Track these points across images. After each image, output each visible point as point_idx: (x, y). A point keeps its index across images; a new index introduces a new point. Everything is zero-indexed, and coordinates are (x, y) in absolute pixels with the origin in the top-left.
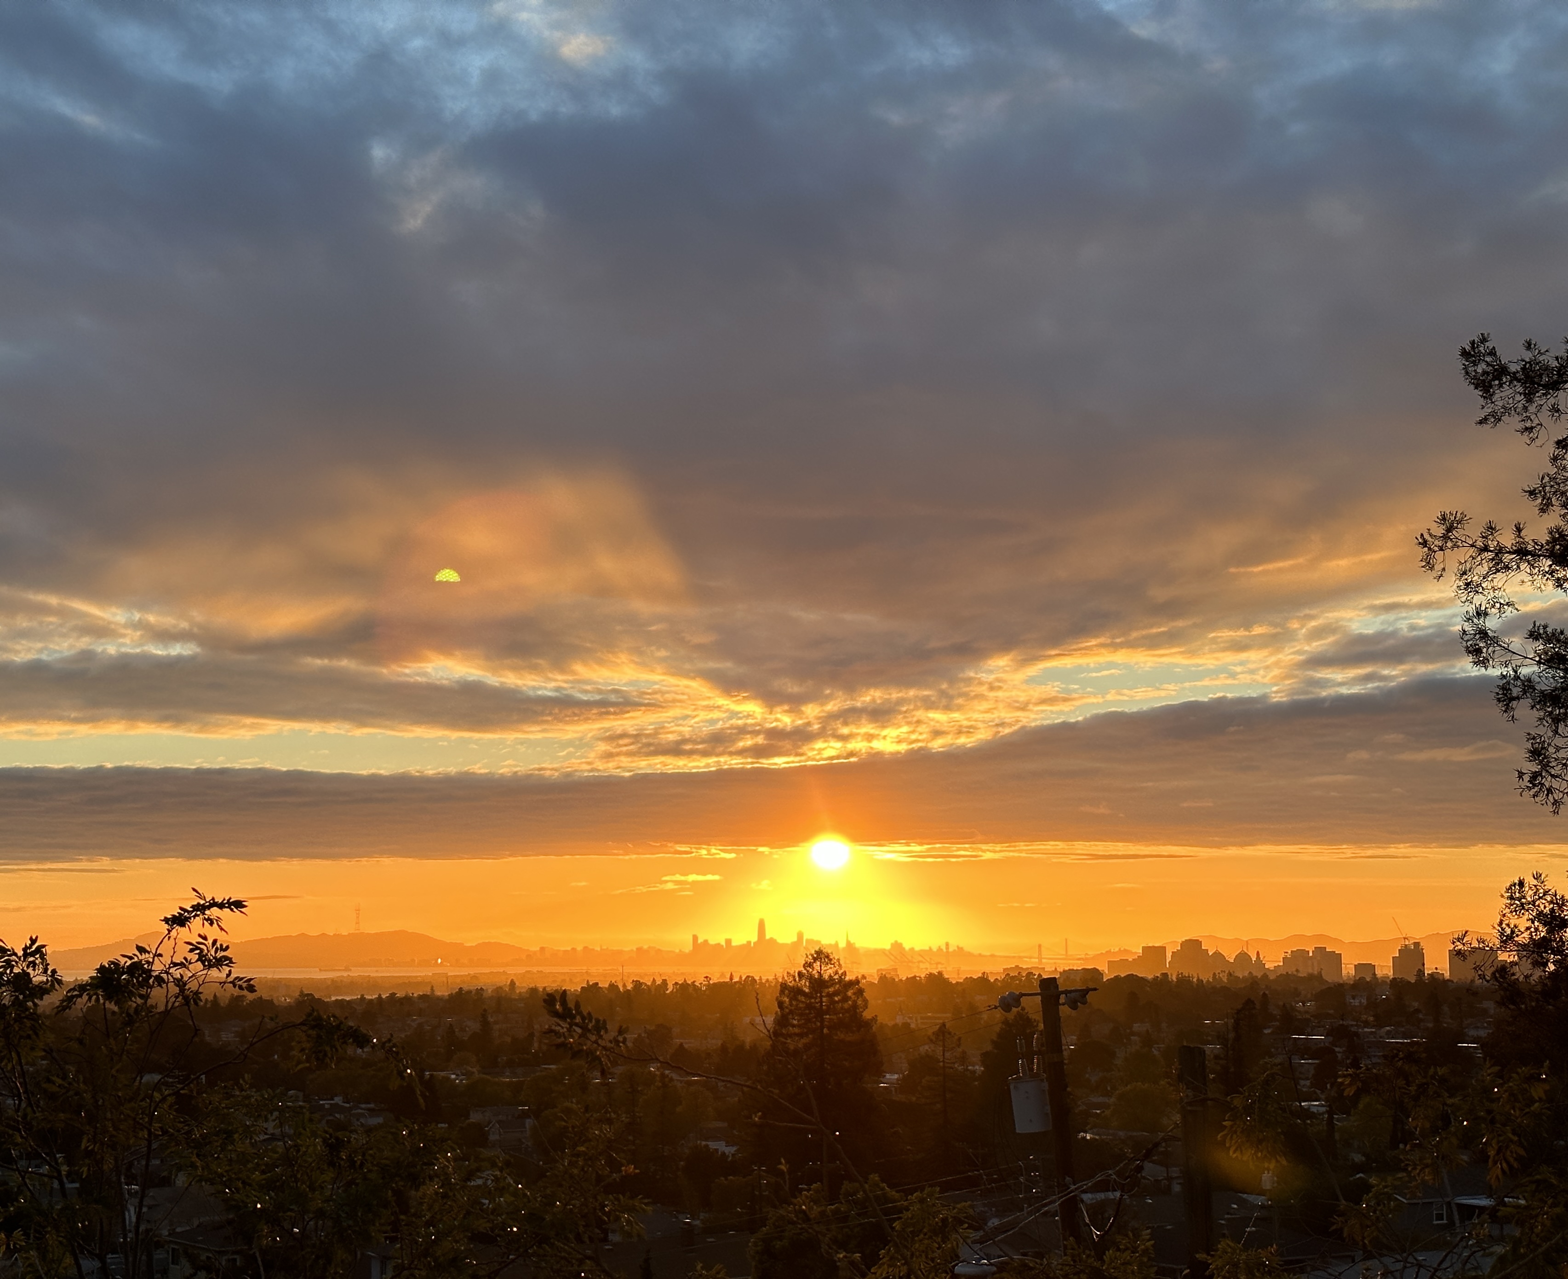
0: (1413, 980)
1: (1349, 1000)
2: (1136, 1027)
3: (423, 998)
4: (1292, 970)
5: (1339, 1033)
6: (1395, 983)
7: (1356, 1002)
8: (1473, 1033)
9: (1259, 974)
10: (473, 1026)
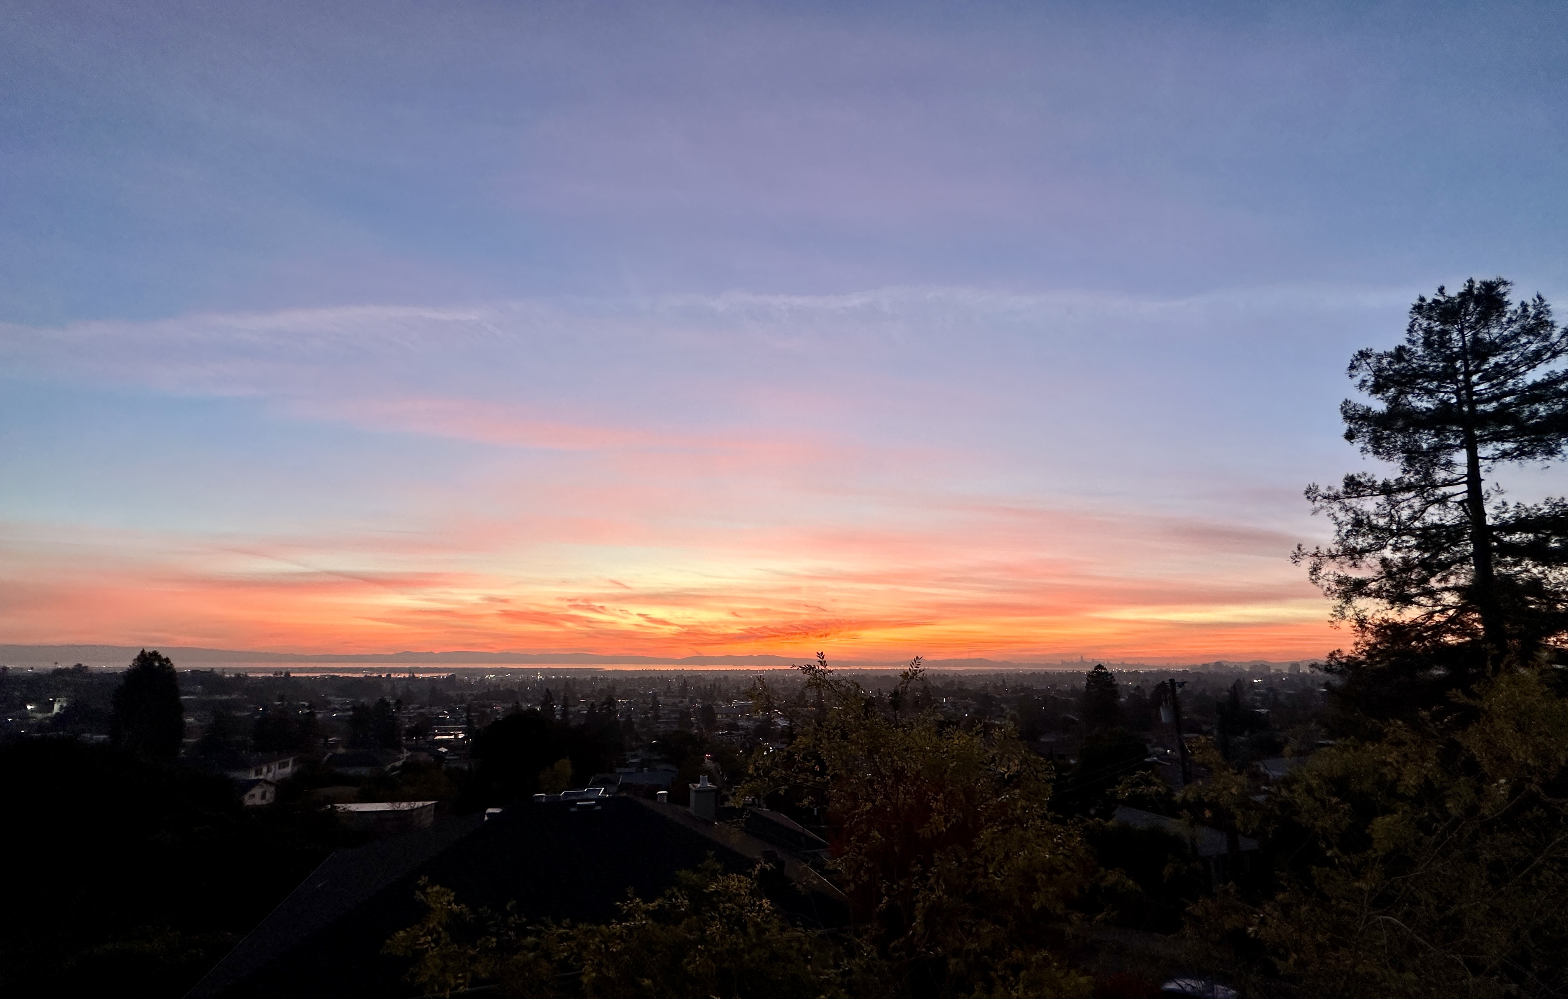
5: (1270, 689)
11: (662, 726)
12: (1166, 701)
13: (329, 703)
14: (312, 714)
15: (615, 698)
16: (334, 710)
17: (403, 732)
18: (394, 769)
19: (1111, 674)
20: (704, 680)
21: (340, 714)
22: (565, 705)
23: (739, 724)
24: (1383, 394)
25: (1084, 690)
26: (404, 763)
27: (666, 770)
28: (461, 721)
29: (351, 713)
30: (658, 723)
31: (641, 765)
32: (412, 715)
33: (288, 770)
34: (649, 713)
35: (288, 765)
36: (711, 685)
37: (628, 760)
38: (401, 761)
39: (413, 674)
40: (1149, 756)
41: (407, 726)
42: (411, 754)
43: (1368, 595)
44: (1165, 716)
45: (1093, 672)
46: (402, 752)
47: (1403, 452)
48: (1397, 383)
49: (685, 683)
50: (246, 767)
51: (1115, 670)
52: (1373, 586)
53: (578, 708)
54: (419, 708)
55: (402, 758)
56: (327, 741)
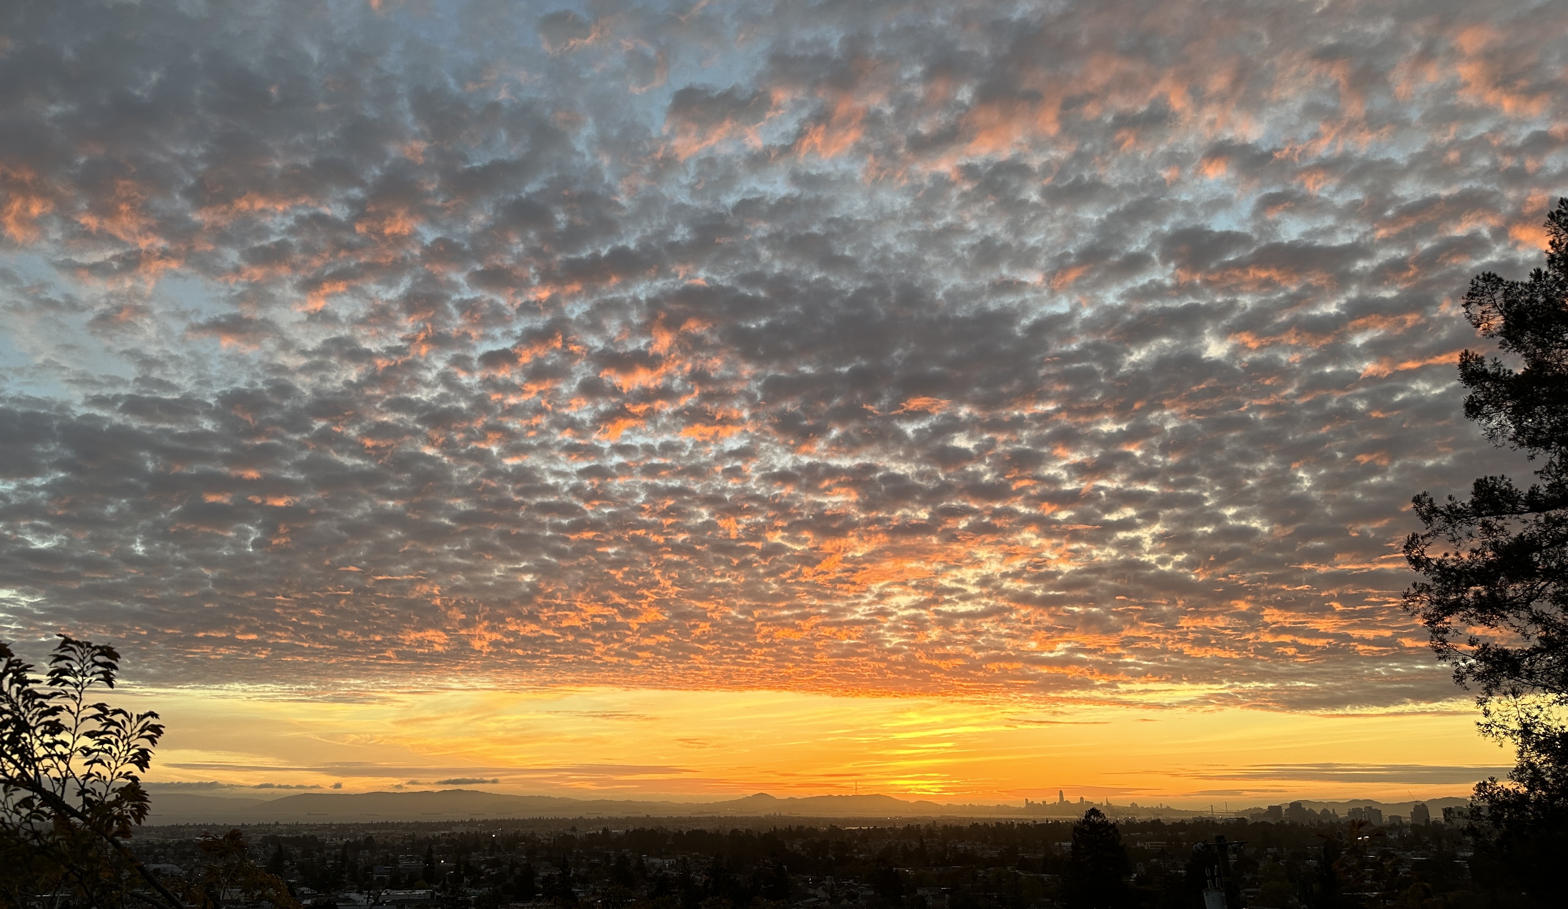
0: (1423, 825)
1: (1387, 834)
2: (1269, 850)
3: (890, 829)
4: (1354, 819)
5: (1385, 854)
6: (1413, 826)
7: (1392, 837)
8: (1462, 854)
9: (1335, 821)
10: (916, 844)
12: (1213, 878)
19: (1114, 825)
25: (1069, 860)
36: (336, 857)
44: (1213, 907)
45: (1083, 822)
51: (1121, 819)
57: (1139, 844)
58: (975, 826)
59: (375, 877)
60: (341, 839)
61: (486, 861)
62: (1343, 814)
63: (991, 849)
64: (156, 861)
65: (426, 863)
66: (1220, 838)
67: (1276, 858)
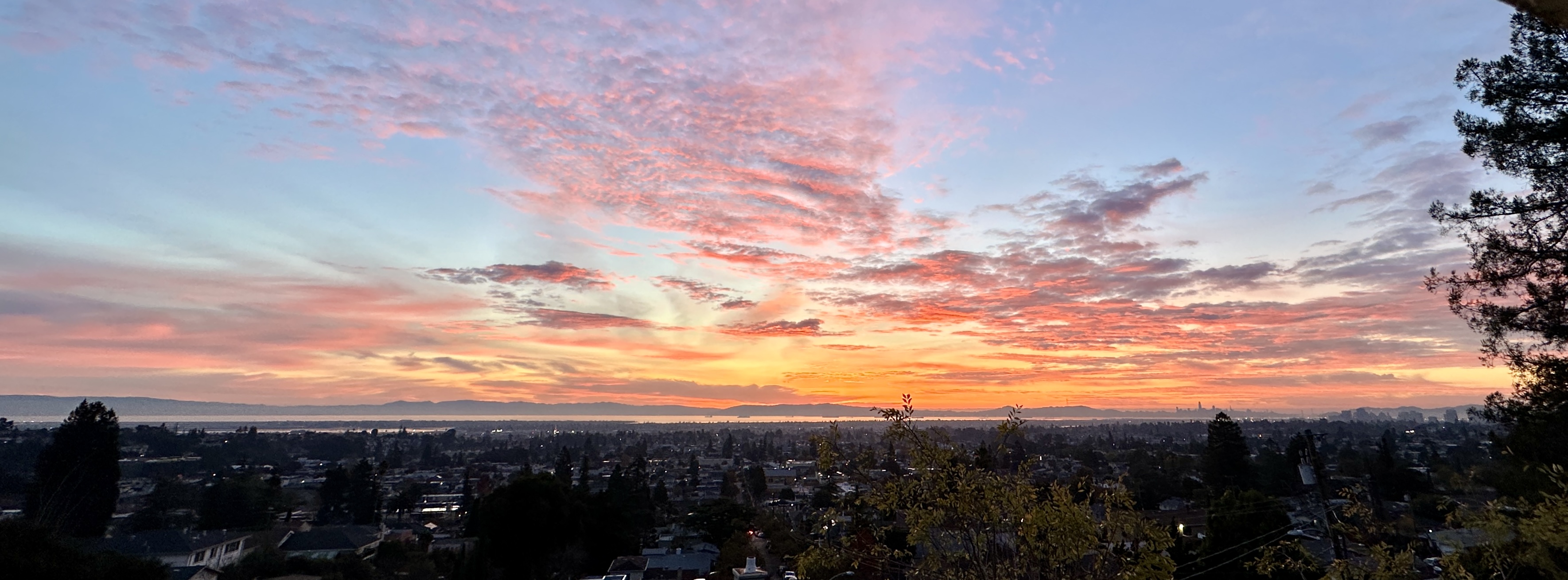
1: (1428, 429)
2: (1344, 439)
3: (1090, 427)
4: (1402, 419)
5: (1427, 442)
6: (1446, 424)
7: (1431, 431)
9: (1390, 420)
10: (1107, 436)
11: (701, 494)
12: (1304, 457)
13: (299, 466)
14: (276, 481)
15: (645, 459)
16: (303, 476)
17: (385, 504)
18: (368, 552)
19: (1236, 424)
20: (753, 435)
21: (310, 480)
22: (585, 469)
23: (794, 490)
24: (1497, 105)
25: (1206, 445)
26: (381, 543)
27: (704, 551)
28: (456, 487)
29: (324, 479)
30: (697, 489)
31: (673, 545)
32: (397, 482)
33: (236, 554)
34: (686, 477)
35: (237, 548)
36: (761, 441)
37: (658, 538)
38: (378, 542)
39: (404, 429)
40: (1292, 528)
41: (390, 495)
42: (392, 533)
43: (1520, 327)
44: (1306, 476)
45: (1215, 422)
46: (380, 530)
47: (1529, 167)
48: (1510, 93)
49: (730, 440)
50: (186, 550)
51: (1240, 419)
52: (1523, 316)
53: (601, 470)
54: (407, 472)
55: (379, 537)
56: (289, 515)
57: (1253, 436)
58: (1144, 425)
59: (783, 453)
60: (763, 430)
61: (846, 445)
62: (1395, 417)
63: (1155, 438)
64: (664, 443)
65: (811, 445)
66: (1308, 431)
67: (1349, 444)
